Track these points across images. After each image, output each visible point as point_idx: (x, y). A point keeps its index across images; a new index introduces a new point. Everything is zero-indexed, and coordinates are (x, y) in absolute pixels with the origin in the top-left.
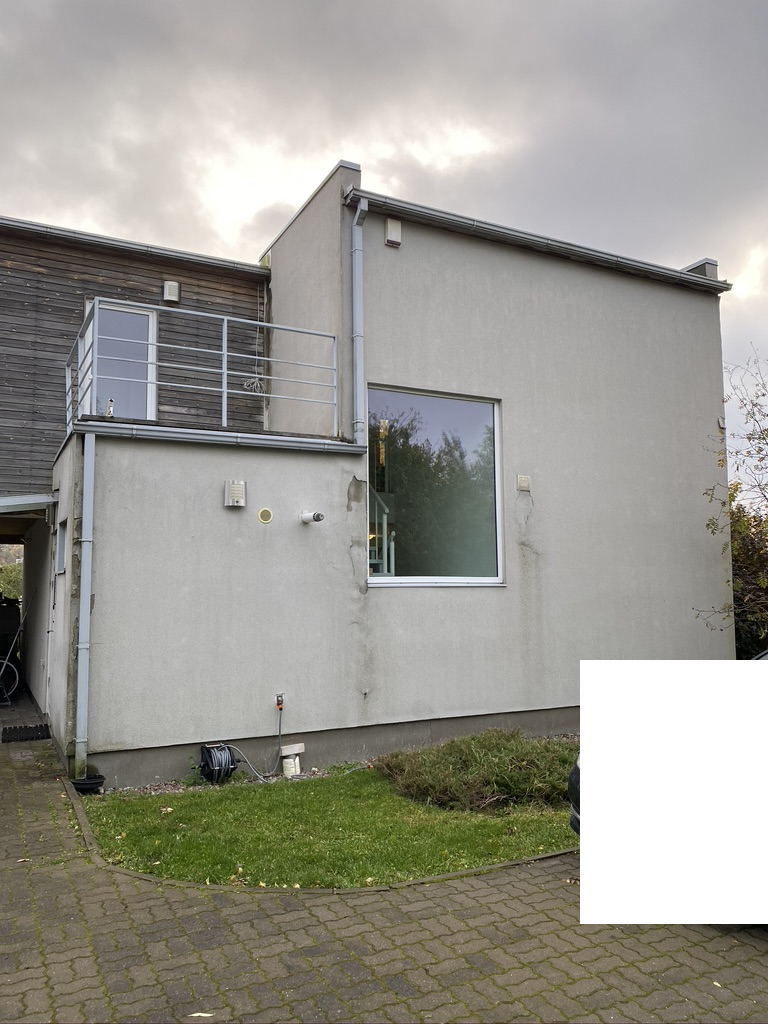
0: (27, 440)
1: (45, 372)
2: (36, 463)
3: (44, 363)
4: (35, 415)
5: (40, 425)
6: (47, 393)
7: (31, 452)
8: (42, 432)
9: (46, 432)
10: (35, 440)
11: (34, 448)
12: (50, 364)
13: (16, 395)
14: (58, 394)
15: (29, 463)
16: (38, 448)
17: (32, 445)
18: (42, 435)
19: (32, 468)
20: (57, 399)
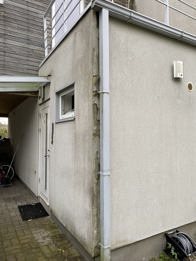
0: (25, 54)
1: (33, 19)
2: (30, 67)
3: (32, 14)
4: (28, 41)
5: (32, 47)
6: (34, 30)
7: (28, 60)
8: (33, 50)
9: (35, 51)
10: (29, 55)
11: (29, 59)
12: (35, 15)
13: (19, 29)
14: (40, 32)
15: (27, 66)
16: (31, 59)
17: (28, 57)
18: (32, 52)
19: (28, 69)
20: (39, 34)
